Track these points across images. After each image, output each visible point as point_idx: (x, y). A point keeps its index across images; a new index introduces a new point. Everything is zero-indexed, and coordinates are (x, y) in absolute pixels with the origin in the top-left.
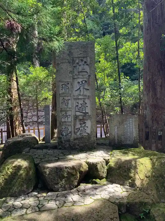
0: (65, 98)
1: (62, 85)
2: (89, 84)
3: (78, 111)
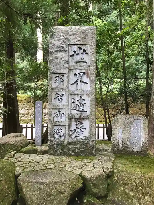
0: (58, 92)
1: (55, 77)
2: (88, 77)
3: (74, 109)
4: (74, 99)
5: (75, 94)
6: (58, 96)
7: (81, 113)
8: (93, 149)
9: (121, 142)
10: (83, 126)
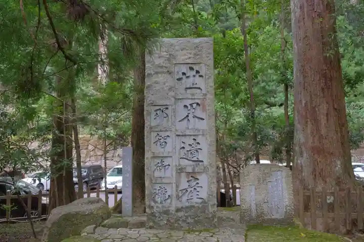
0: (161, 134)
1: (155, 111)
2: (204, 110)
3: (185, 158)
4: (184, 143)
5: (185, 135)
6: (160, 138)
7: (194, 163)
8: (214, 217)
9: (253, 207)
10: (198, 183)
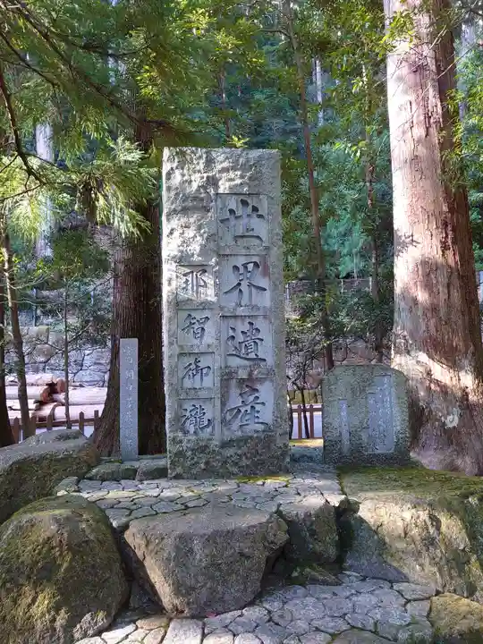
1: (184, 276)
2: (266, 273)
4: (233, 329)
5: (235, 317)
6: (193, 322)
7: (251, 363)
9: (346, 437)
10: (257, 397)
